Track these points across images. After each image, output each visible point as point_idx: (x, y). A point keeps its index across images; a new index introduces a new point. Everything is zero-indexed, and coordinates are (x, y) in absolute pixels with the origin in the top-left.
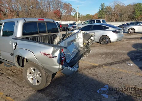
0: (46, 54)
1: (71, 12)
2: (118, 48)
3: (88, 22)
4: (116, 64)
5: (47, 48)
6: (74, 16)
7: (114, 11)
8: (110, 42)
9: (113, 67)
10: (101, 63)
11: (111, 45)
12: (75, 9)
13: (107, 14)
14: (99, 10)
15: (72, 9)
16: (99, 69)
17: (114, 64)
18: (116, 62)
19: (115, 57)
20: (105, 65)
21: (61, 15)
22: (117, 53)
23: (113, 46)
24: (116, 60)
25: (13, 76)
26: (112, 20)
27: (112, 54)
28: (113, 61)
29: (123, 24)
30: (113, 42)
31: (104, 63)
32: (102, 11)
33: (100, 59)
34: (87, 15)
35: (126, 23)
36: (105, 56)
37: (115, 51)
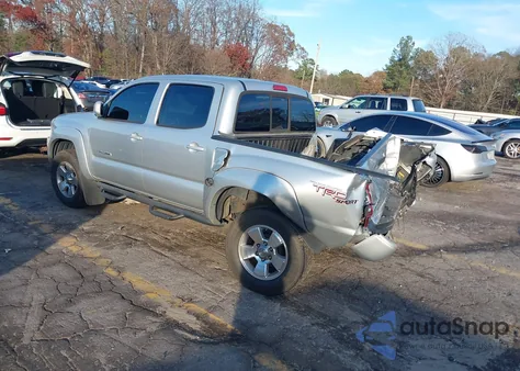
0: (330, 192)
1: (289, 58)
2: (478, 204)
3: (363, 101)
4: (481, 250)
5: (334, 175)
6: (297, 72)
7: (443, 68)
8: (450, 180)
9: (477, 260)
10: (433, 244)
11: (449, 191)
12: (303, 49)
13: (416, 78)
14: (392, 60)
15: (292, 46)
16: (431, 259)
17: (475, 251)
18: (483, 245)
19: (475, 230)
20: (447, 249)
21: (251, 65)
22: (480, 219)
23: (459, 194)
24: (480, 241)
25: (170, 249)
26: (432, 102)
27: (462, 219)
28: (472, 242)
29: (479, 122)
30: (460, 182)
31: (442, 243)
32: (401, 65)
33: (428, 232)
34: (345, 73)
35: (487, 117)
36: (439, 224)
37: (469, 211)
